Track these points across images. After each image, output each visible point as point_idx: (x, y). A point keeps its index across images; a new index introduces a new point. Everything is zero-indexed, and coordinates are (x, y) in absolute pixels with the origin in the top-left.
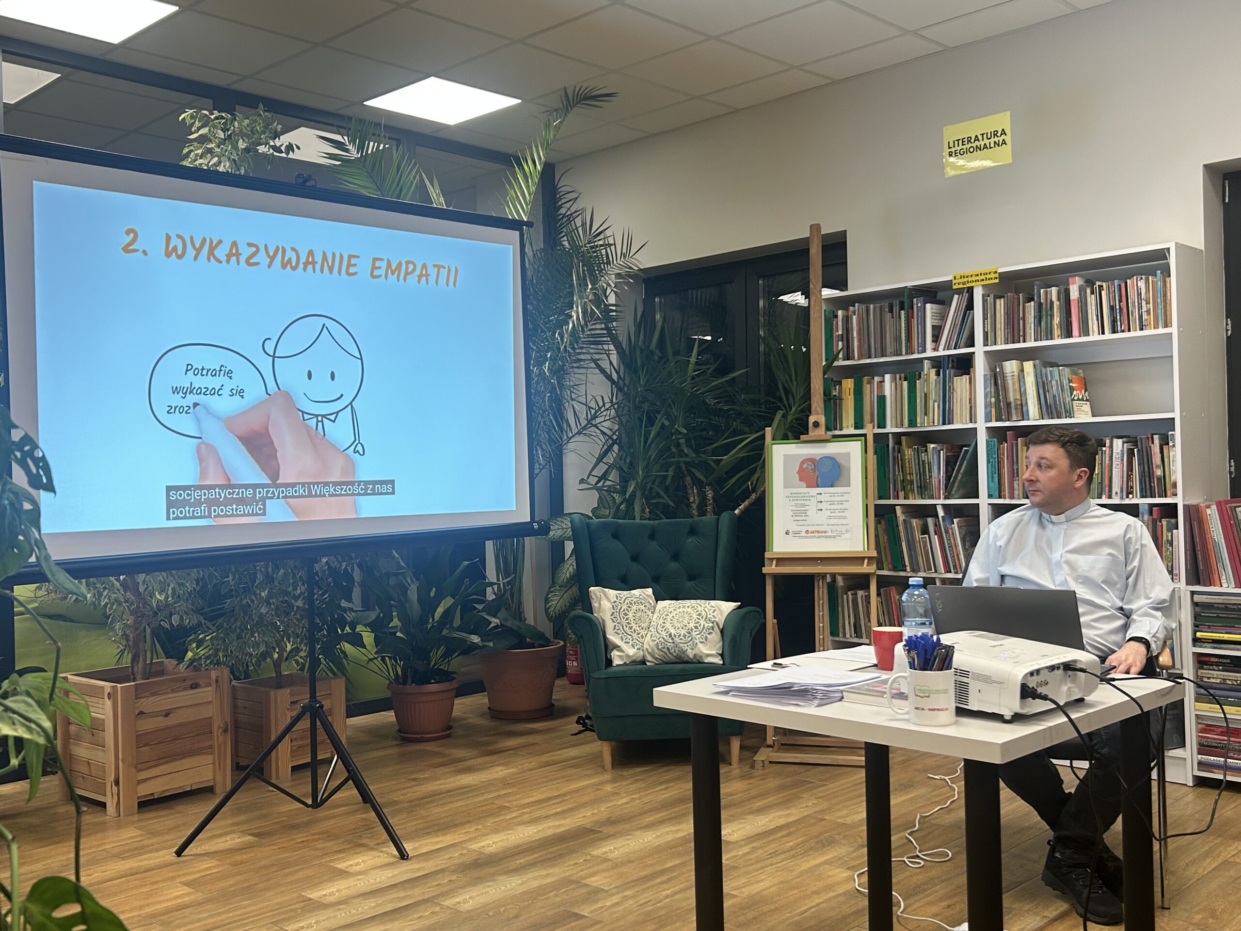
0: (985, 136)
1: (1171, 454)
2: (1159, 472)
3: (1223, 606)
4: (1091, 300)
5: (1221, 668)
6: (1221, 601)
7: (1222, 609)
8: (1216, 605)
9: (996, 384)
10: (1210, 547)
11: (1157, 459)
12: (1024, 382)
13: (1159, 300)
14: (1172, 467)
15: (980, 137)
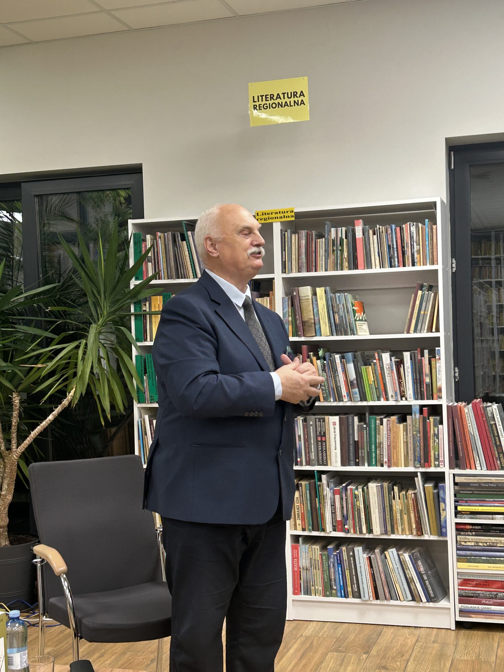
0: (286, 95)
1: (438, 365)
2: (427, 380)
3: (478, 485)
4: (374, 240)
5: (474, 533)
6: (476, 481)
7: (475, 487)
8: (472, 485)
9: (292, 305)
10: (468, 439)
11: (426, 369)
12: (317, 304)
13: (427, 243)
14: (438, 376)
15: (282, 96)
